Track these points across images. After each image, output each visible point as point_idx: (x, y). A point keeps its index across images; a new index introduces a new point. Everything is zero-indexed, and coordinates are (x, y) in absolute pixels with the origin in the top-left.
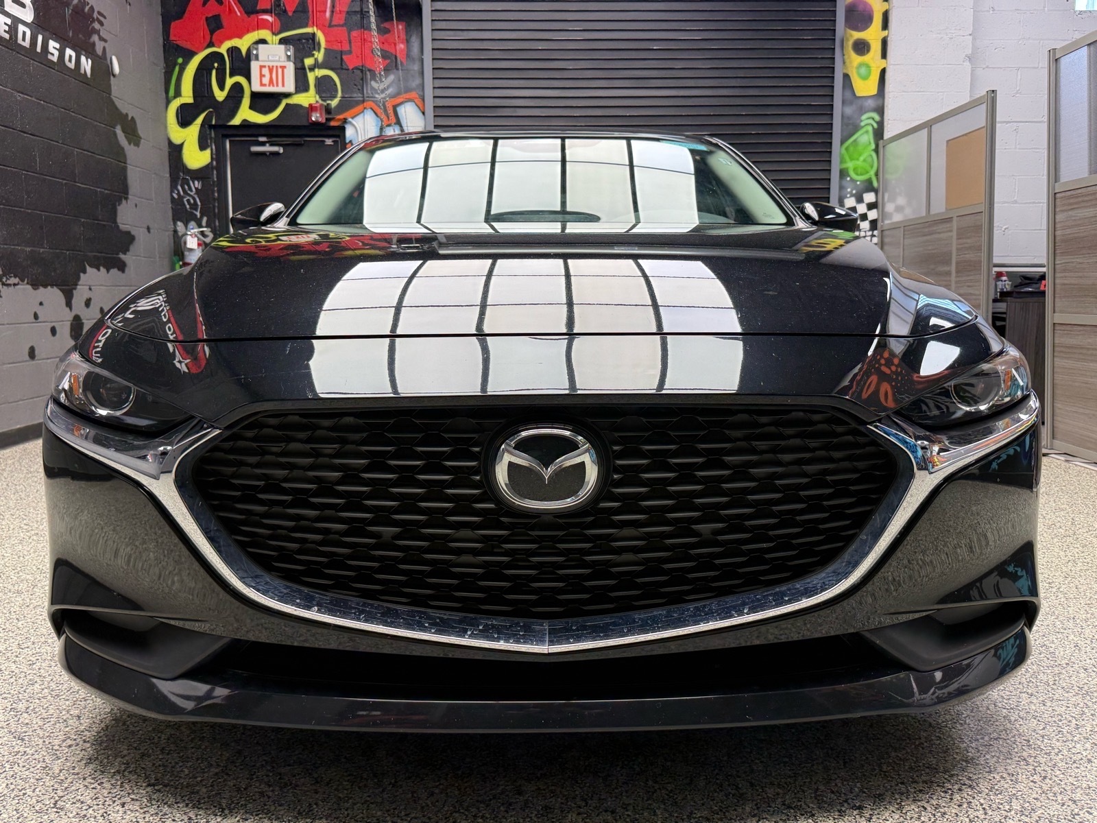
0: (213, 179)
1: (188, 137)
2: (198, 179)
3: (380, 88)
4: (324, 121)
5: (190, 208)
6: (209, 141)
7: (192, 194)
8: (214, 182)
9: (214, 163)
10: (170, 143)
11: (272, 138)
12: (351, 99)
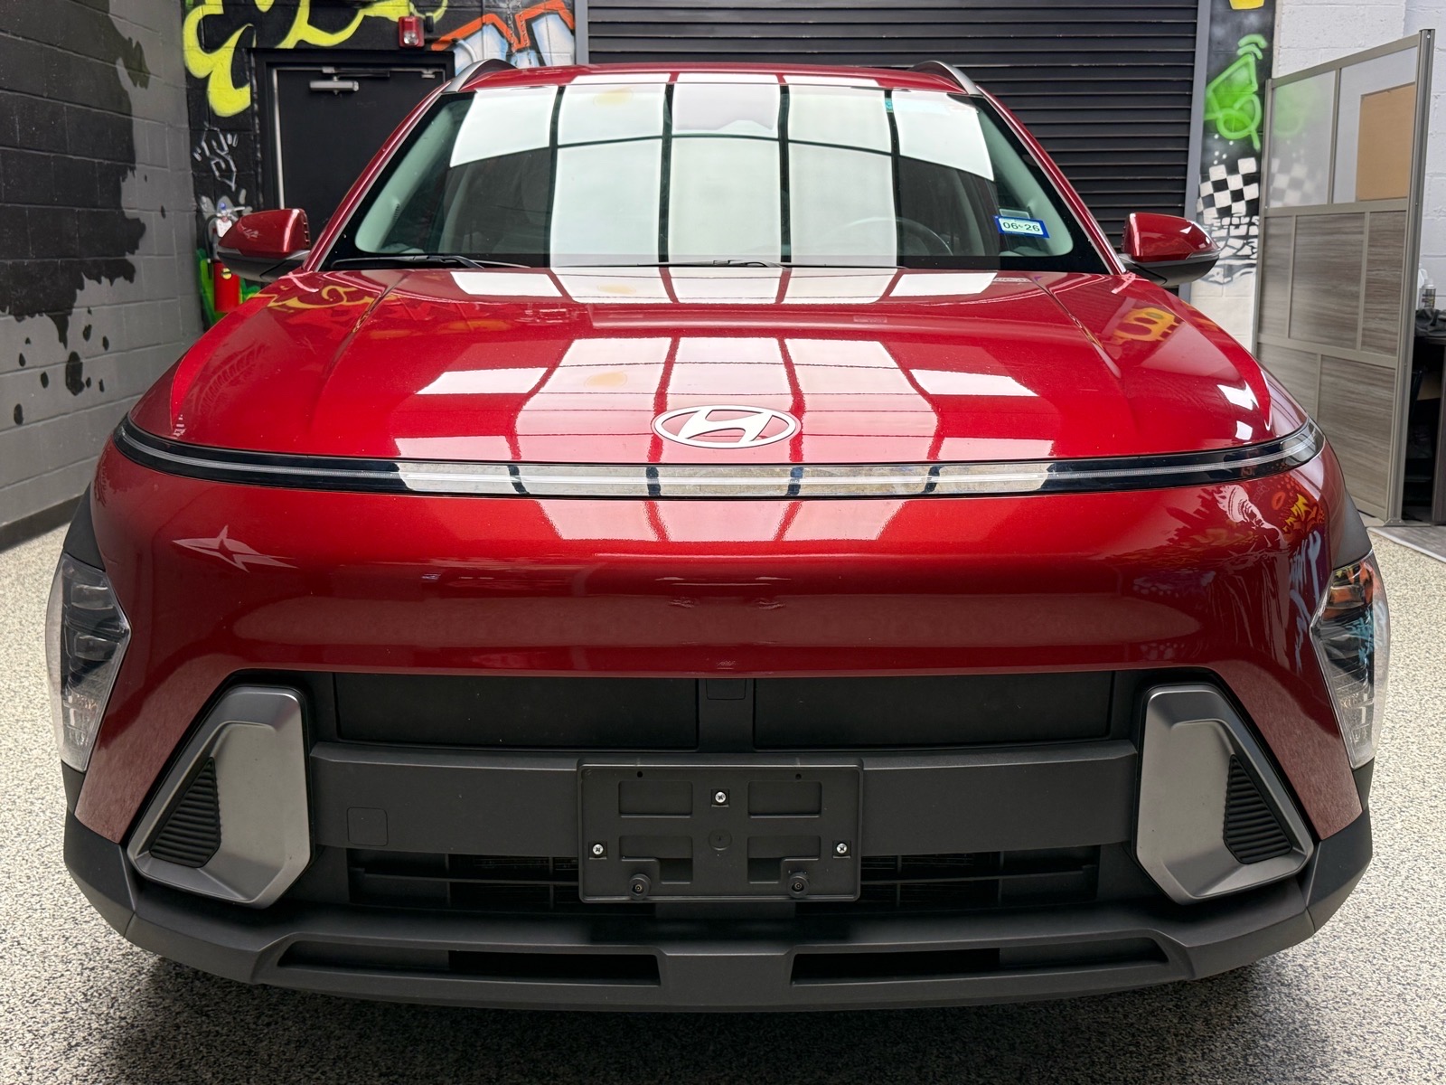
0: (255, 130)
1: (216, 66)
2: (232, 132)
4: (422, 44)
5: (221, 176)
6: (248, 73)
7: (223, 154)
8: (255, 136)
9: (256, 106)
10: (189, 75)
11: (343, 69)
12: (463, 9)
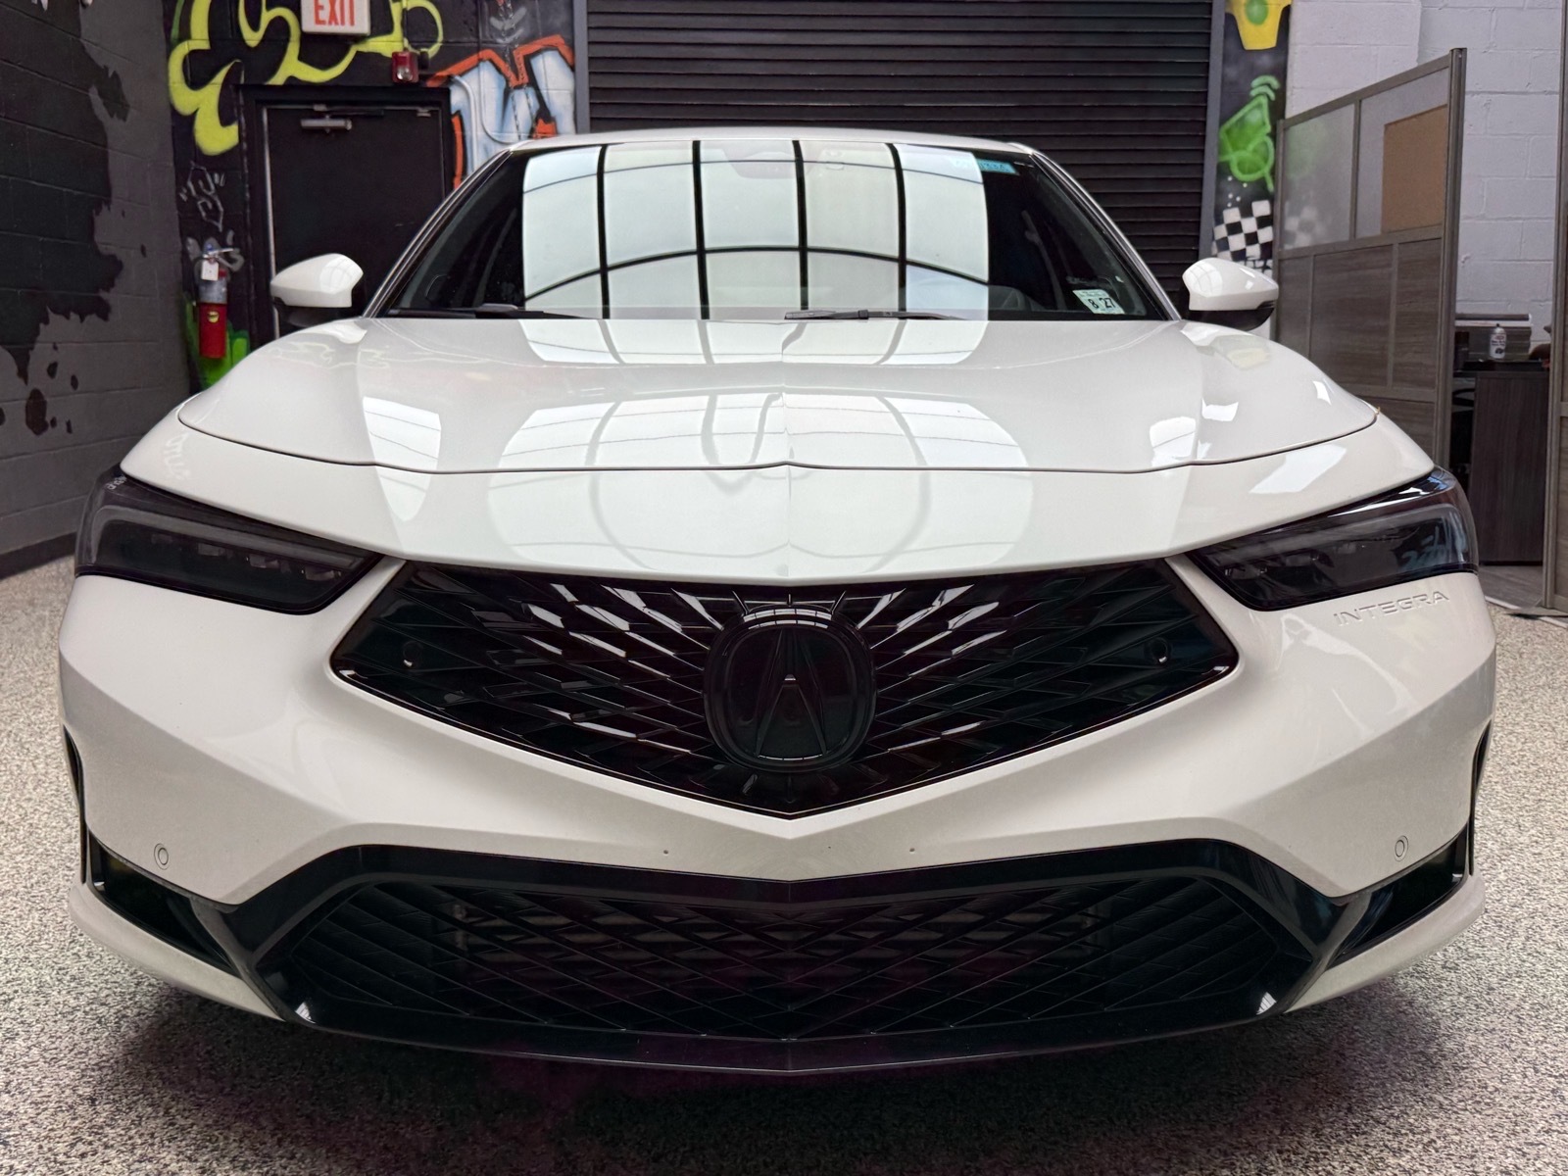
0: (243, 170)
1: (203, 103)
2: (220, 171)
3: (506, 28)
4: (416, 80)
5: (207, 216)
6: (236, 111)
7: (210, 194)
8: (243, 176)
9: (245, 146)
10: (175, 113)
11: (336, 108)
12: (461, 45)
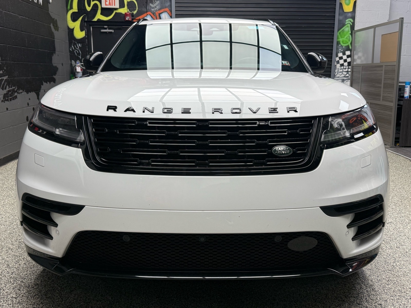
0: (86, 43)
1: (76, 25)
2: (80, 43)
3: (154, 6)
4: (131, 20)
5: (77, 55)
6: (84, 27)
7: (78, 49)
9: (86, 36)
10: (68, 28)
11: (110, 27)
12: (142, 11)
